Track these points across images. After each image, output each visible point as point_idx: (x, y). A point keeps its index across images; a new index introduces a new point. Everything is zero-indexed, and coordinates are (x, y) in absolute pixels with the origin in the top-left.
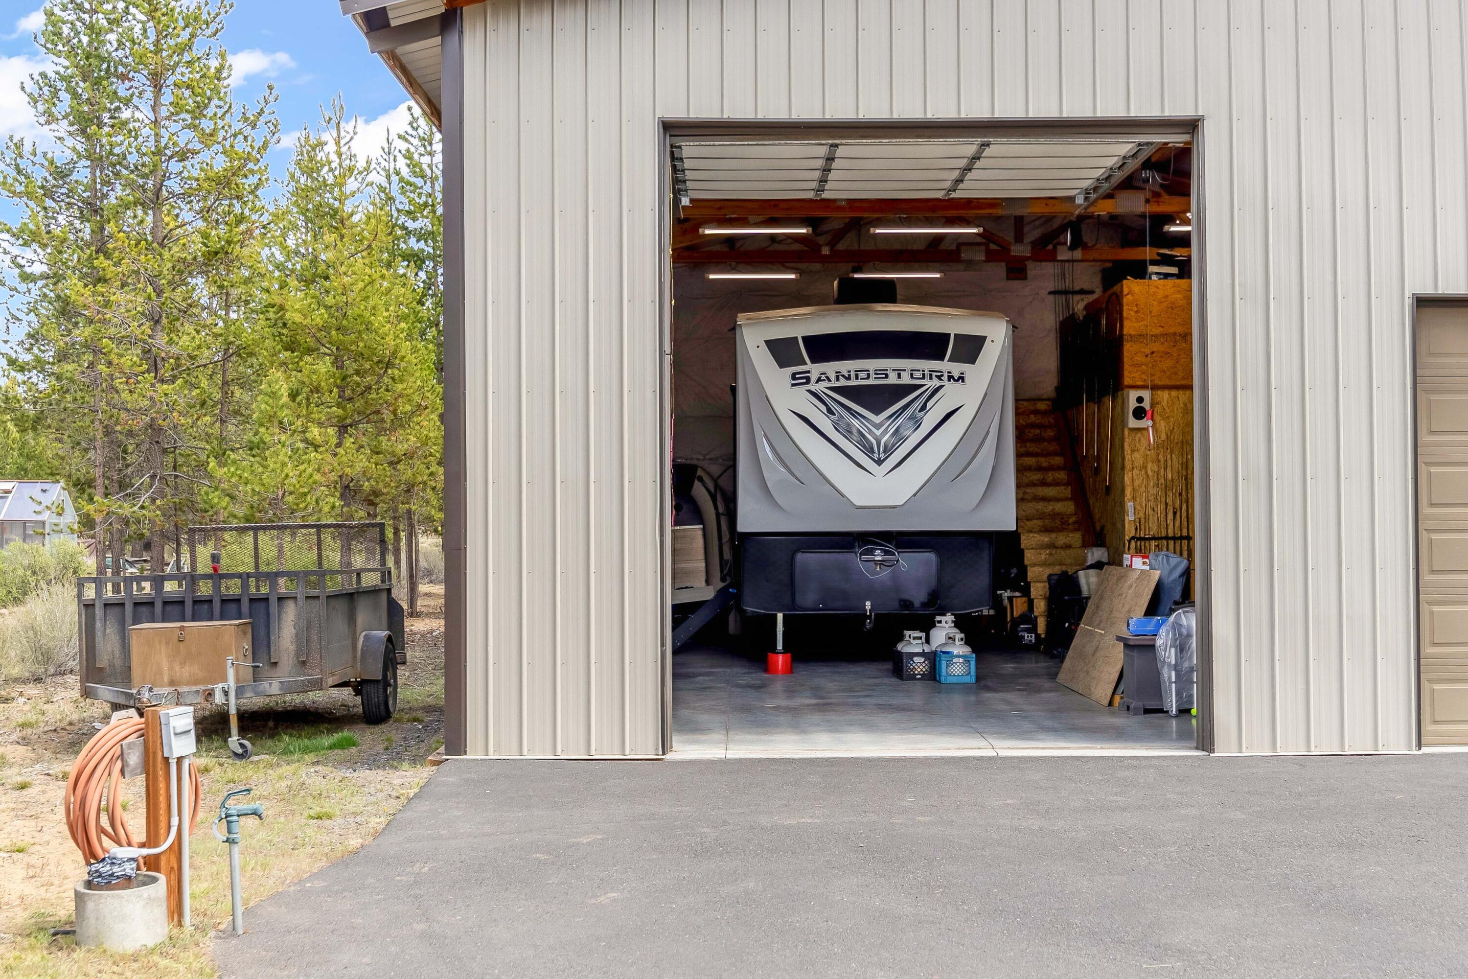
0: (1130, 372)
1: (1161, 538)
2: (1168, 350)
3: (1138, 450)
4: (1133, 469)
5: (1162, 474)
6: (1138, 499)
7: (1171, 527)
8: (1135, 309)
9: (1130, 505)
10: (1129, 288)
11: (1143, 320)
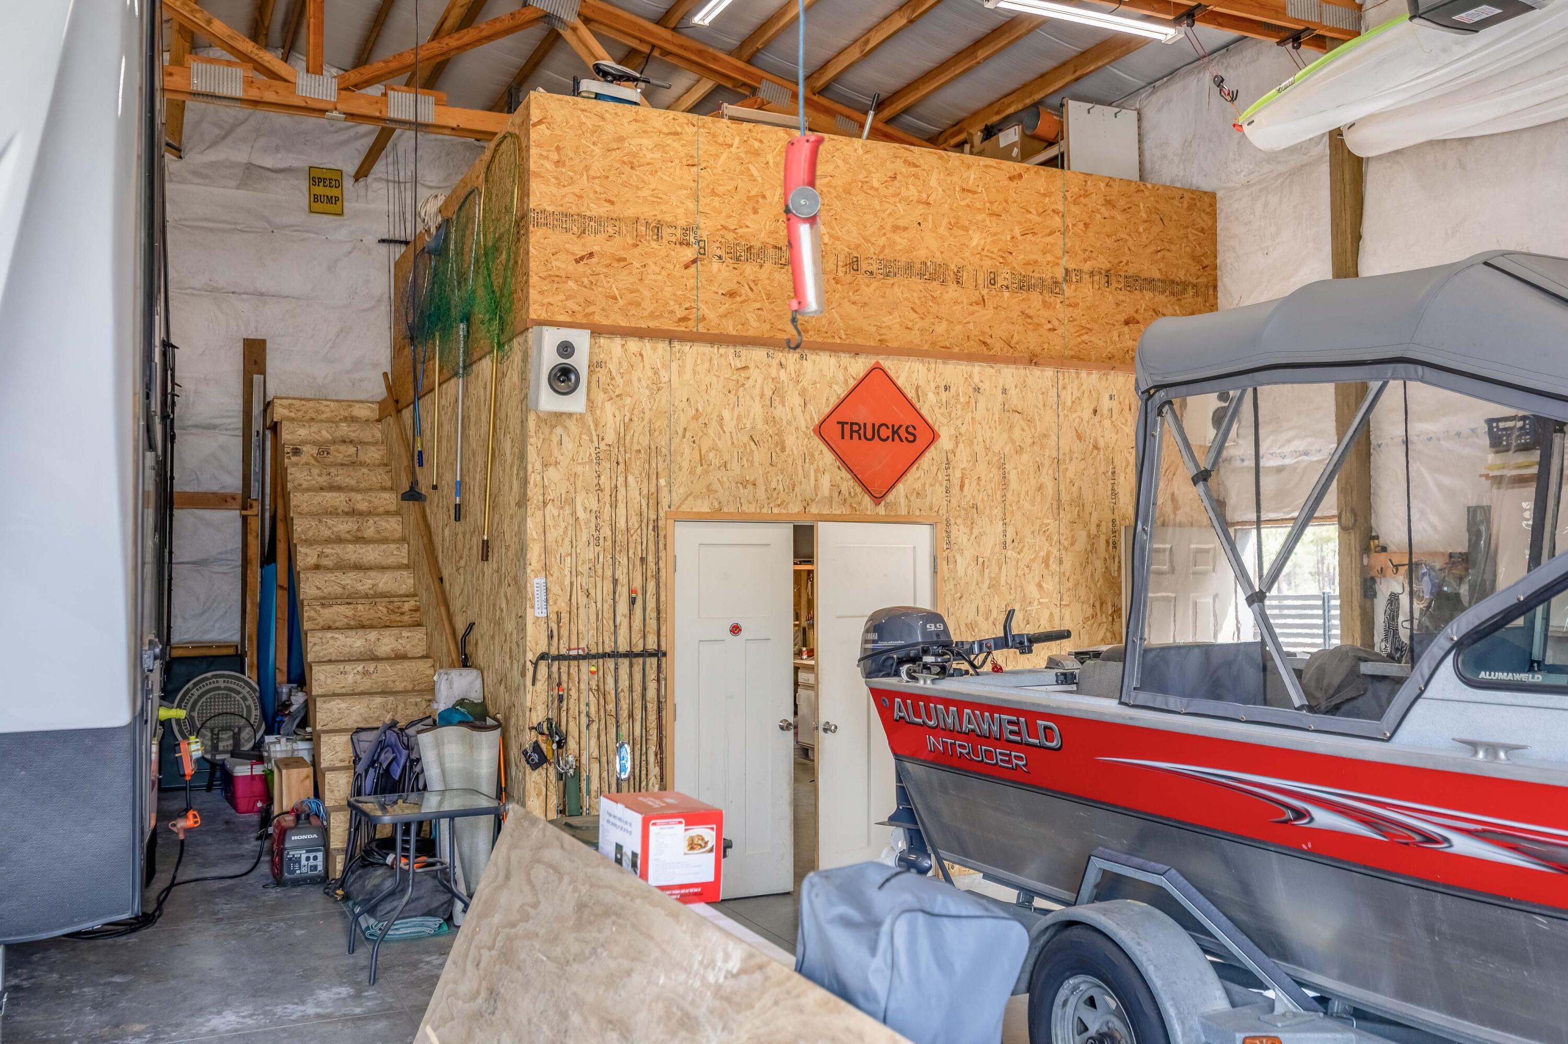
0: (541, 292)
1: (604, 655)
2: (623, 254)
3: (557, 463)
4: (545, 504)
5: (606, 517)
6: (555, 570)
7: (623, 632)
8: (555, 157)
9: (536, 584)
10: (544, 109)
11: (572, 181)
